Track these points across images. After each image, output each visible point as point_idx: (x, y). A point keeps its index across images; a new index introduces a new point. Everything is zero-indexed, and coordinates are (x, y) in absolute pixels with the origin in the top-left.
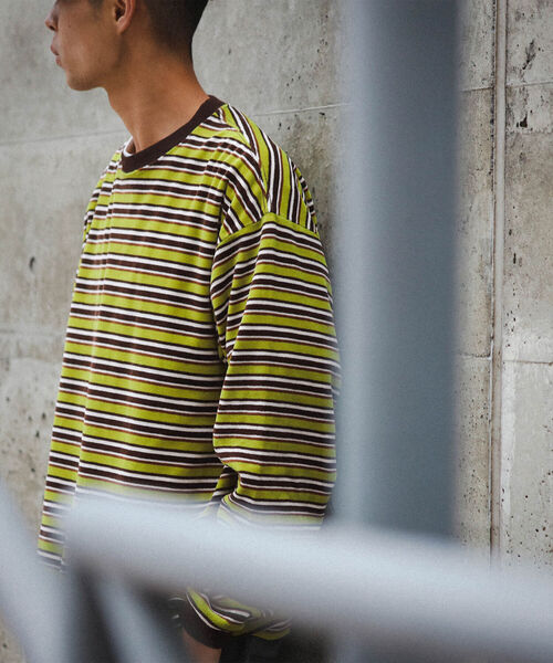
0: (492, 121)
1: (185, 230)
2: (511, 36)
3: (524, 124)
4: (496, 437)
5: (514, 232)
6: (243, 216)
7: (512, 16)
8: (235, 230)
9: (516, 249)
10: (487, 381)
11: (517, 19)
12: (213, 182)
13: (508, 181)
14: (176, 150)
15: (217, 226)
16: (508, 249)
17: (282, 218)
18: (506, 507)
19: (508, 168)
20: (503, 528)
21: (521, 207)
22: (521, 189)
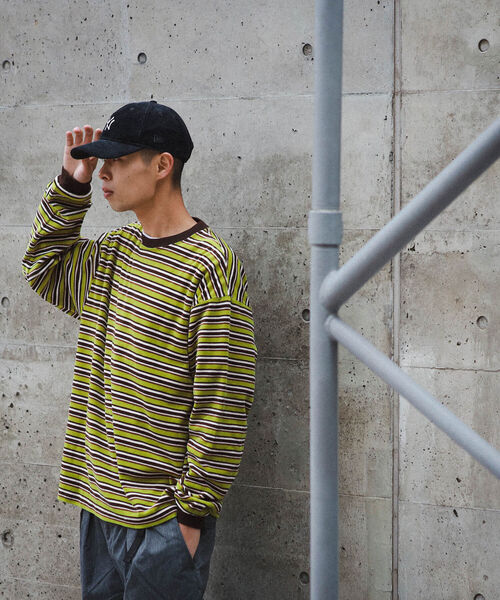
2: (403, 204)
3: (413, 249)
4: (396, 403)
5: (407, 302)
6: (212, 293)
7: (404, 195)
8: (207, 299)
9: (408, 311)
11: (408, 196)
12: (200, 266)
13: (402, 277)
14: (180, 243)
16: (402, 311)
17: (234, 299)
18: (403, 439)
19: (402, 270)
20: (401, 450)
21: (411, 290)
22: (411, 282)
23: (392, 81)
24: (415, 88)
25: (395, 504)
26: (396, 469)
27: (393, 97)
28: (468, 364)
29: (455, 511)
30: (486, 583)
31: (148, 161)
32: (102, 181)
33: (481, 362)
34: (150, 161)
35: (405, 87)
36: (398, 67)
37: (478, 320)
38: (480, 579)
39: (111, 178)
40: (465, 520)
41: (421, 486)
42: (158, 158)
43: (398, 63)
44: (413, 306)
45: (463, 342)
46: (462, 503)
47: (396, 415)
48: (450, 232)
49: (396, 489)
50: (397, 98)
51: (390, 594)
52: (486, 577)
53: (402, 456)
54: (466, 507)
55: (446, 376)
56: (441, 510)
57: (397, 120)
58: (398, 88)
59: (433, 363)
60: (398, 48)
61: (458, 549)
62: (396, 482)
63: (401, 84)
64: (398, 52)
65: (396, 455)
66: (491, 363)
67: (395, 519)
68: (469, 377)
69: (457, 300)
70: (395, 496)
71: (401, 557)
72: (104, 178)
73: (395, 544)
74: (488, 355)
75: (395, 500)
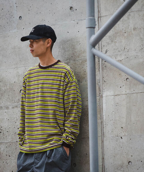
0: (99, 62)
1: (59, 78)
2: (102, 49)
4: (102, 108)
5: (104, 77)
6: (67, 80)
7: (102, 46)
9: (104, 80)
10: (100, 100)
11: (104, 46)
13: (102, 70)
14: (55, 66)
15: (65, 77)
18: (104, 118)
19: (103, 68)
20: (104, 121)
21: (105, 74)
22: (105, 71)
23: (98, 14)
24: (105, 15)
25: (103, 138)
26: (102, 128)
27: (98, 18)
28: (124, 92)
29: (121, 137)
30: (132, 157)
31: (44, 41)
32: (30, 48)
33: (128, 91)
34: (45, 41)
35: (102, 15)
36: (99, 10)
37: (126, 79)
38: (130, 157)
39: (33, 47)
40: (125, 139)
41: (110, 131)
42: (47, 40)
43: (99, 9)
44: (106, 78)
45: (122, 86)
46: (123, 134)
47: (102, 111)
48: (117, 55)
49: (103, 133)
50: (99, 19)
51: (102, 166)
52: (132, 156)
53: (104, 123)
54: (125, 135)
55: (117, 97)
56: (117, 137)
57: (100, 25)
58: (99, 16)
59: (113, 94)
60: (99, 4)
61: (123, 149)
62: (102, 131)
63: (101, 14)
64: (99, 5)
65: (102, 123)
66: (131, 92)
67: (103, 143)
68: (124, 96)
69: (120, 74)
70: (102, 136)
71: (105, 154)
72: (31, 47)
73: (103, 151)
74: (130, 89)
75: (103, 137)
